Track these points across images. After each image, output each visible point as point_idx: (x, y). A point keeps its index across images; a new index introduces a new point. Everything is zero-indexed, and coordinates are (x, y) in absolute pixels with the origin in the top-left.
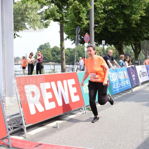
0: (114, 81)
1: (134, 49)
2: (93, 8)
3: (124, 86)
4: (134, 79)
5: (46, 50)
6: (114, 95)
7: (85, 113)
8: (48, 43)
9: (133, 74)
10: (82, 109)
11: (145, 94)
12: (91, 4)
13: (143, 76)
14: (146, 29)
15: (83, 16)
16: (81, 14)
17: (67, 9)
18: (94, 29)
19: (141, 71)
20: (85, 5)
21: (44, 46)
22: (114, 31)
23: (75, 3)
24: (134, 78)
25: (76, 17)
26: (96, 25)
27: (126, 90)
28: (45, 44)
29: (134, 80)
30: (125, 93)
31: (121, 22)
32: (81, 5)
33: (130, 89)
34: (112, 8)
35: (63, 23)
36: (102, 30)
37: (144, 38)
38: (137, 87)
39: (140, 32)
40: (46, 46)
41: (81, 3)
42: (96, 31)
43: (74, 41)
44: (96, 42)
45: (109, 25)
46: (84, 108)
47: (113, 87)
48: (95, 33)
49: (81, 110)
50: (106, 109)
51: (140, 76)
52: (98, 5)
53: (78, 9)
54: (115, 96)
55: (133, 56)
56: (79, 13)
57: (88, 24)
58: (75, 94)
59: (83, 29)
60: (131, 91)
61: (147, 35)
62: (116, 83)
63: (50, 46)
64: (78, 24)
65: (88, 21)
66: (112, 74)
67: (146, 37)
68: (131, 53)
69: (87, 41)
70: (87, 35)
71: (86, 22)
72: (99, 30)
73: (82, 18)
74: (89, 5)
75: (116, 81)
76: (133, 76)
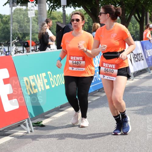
7: (29, 132)
11: (140, 92)
46: (28, 122)
49: (22, 126)
51: (131, 60)
58: (10, 97)
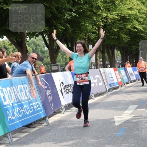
0: (9, 105)
1: (48, 42)
3: (30, 114)
4: (50, 99)
6: (12, 134)
9: (47, 89)
13: (68, 93)
19: (62, 83)
24: (50, 97)
27: (35, 123)
29: (51, 101)
30: (35, 128)
37: (65, 22)
38: (58, 115)
39: (57, 8)
47: (9, 117)
54: (13, 136)
55: (47, 58)
60: (45, 124)
61: (70, 15)
62: (13, 107)
66: (4, 89)
67: (69, 18)
75: (12, 104)
76: (48, 92)
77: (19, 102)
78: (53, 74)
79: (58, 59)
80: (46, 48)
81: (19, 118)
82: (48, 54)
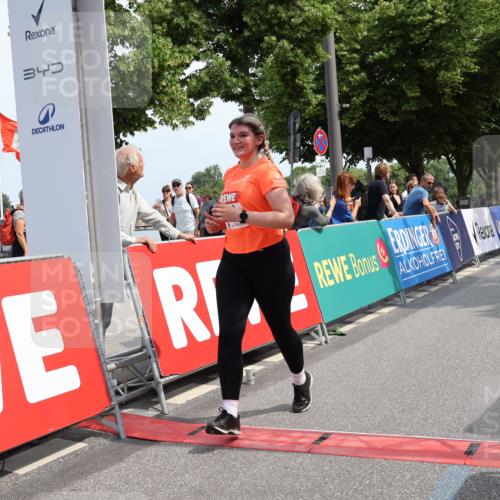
0: (403, 253)
1: (455, 167)
2: (332, 57)
3: (430, 267)
4: (458, 246)
5: (212, 187)
7: (324, 343)
8: (216, 166)
9: (454, 233)
10: (317, 333)
12: (326, 49)
13: (484, 238)
14: (485, 109)
15: (307, 82)
16: (301, 76)
17: (258, 66)
18: (341, 119)
19: (476, 224)
20: (311, 52)
21: (204, 175)
22: (397, 120)
23: (282, 48)
24: (458, 243)
25: (287, 85)
26: (345, 106)
27: (436, 278)
28: (208, 170)
29: (459, 250)
30: (436, 285)
31: (413, 93)
32: (299, 51)
33: (450, 274)
34: (384, 55)
35: (248, 103)
36: (363, 117)
38: (469, 269)
39: (469, 118)
40: (211, 176)
41: (300, 47)
42: (346, 122)
43: (287, 154)
44: (348, 155)
45: (380, 103)
46: (322, 328)
47: (401, 270)
48: (344, 128)
49: (313, 334)
50: (385, 330)
51: (475, 236)
52: (342, 49)
53: (291, 62)
54: (407, 295)
55: (453, 188)
56: (295, 73)
57: (322, 104)
59: (309, 119)
60: (451, 280)
62: (408, 257)
63: (220, 175)
64: (295, 105)
65: (320, 97)
66: (396, 232)
68: (447, 180)
69: (321, 149)
70: (320, 134)
71: (315, 99)
72: (353, 119)
73: (304, 88)
74: (321, 49)
75: (408, 252)
76: (456, 237)
77: (417, 249)
78: (463, 211)
79: (469, 189)
80: (451, 175)
81: (416, 272)
82: (455, 182)
